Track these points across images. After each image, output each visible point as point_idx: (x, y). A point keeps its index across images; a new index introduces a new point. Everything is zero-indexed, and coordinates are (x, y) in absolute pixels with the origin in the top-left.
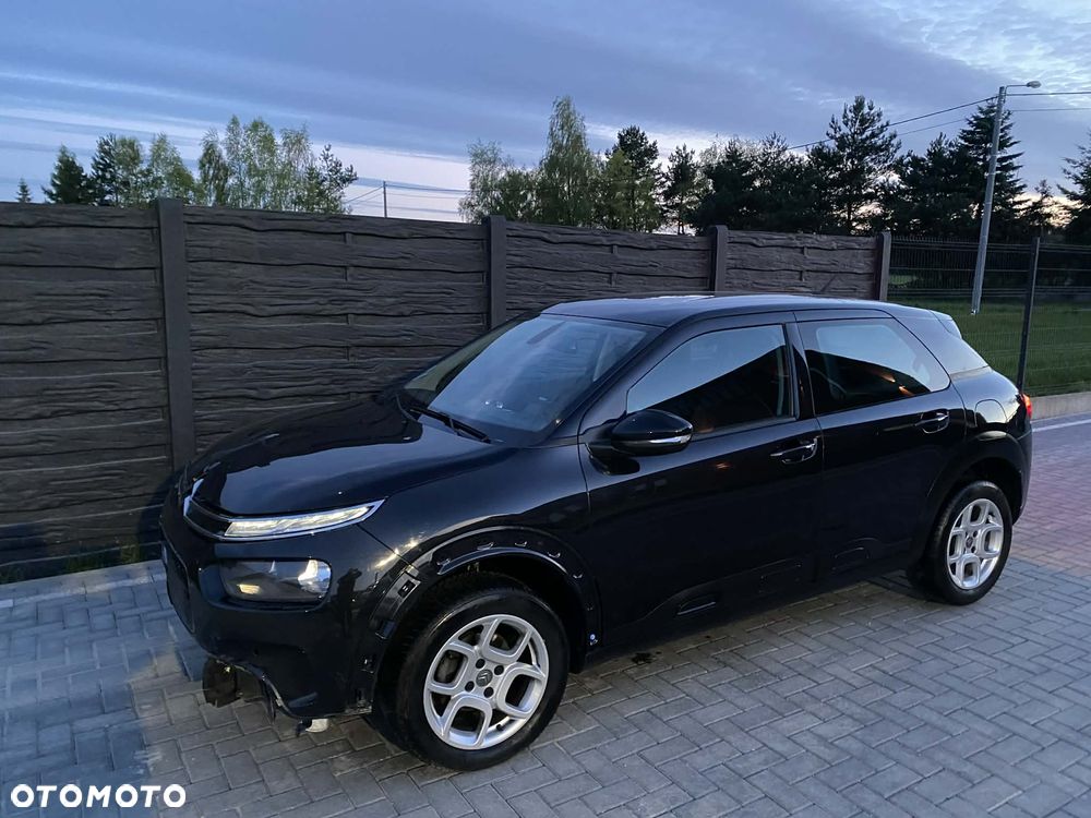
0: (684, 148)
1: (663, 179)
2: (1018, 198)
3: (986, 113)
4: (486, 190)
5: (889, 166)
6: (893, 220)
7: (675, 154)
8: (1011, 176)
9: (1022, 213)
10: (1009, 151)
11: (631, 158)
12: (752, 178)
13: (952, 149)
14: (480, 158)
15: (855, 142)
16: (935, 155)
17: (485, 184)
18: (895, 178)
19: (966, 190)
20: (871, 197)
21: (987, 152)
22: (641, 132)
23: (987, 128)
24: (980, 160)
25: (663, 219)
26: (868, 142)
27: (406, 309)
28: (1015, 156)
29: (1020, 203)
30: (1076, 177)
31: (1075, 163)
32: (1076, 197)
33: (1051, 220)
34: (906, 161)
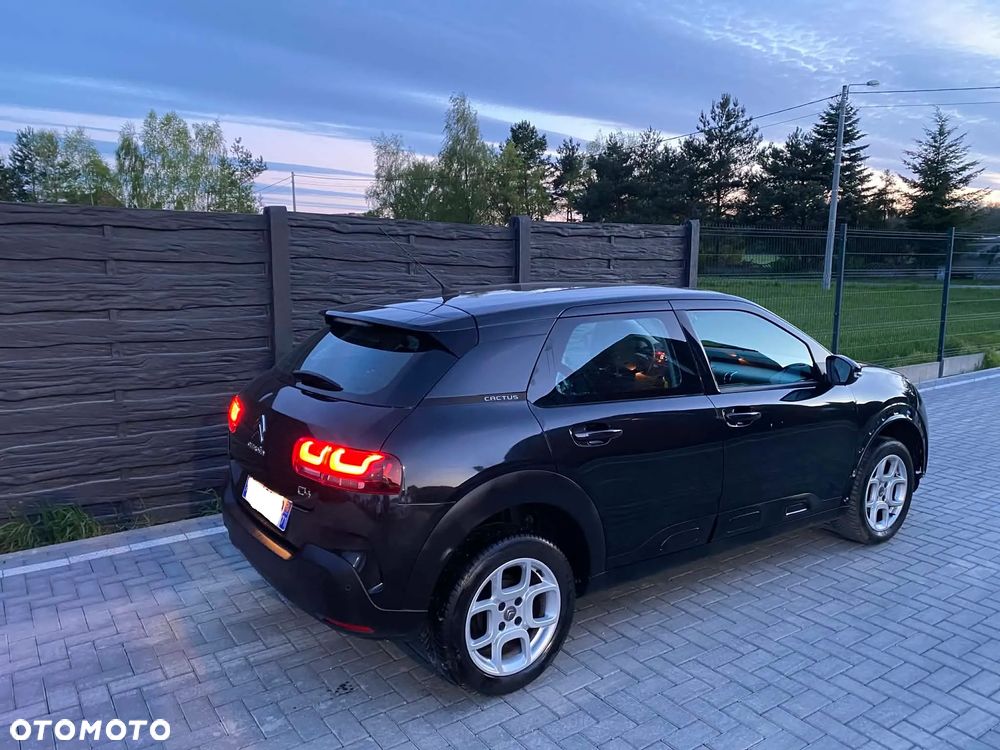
0: (571, 141)
1: (552, 169)
2: (864, 186)
3: (836, 109)
4: (390, 179)
5: (752, 158)
6: (756, 206)
7: (562, 146)
8: (859, 166)
9: (869, 199)
10: (857, 144)
11: (524, 150)
13: (807, 142)
14: (383, 149)
15: (722, 135)
16: (793, 147)
17: (389, 173)
18: (757, 169)
19: (821, 179)
20: (737, 185)
22: (531, 126)
23: (837, 125)
24: (831, 151)
25: (553, 206)
26: (734, 135)
28: (862, 148)
29: (868, 189)
30: (915, 167)
31: (913, 154)
32: (915, 185)
33: (895, 205)
34: (767, 152)
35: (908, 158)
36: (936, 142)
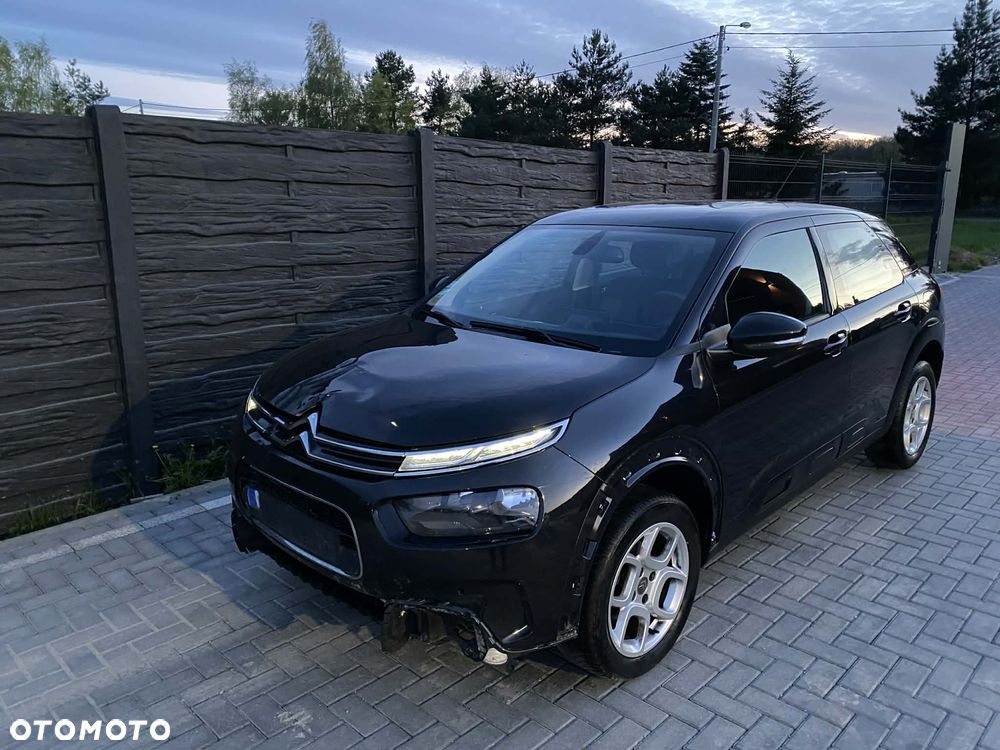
0: (440, 73)
1: (422, 102)
2: (726, 124)
3: (700, 48)
4: (246, 109)
5: (623, 95)
6: (628, 143)
7: (431, 78)
8: (721, 104)
9: (730, 136)
10: (719, 83)
11: (391, 81)
12: (505, 103)
13: (675, 80)
14: (237, 78)
15: (594, 71)
16: (661, 85)
17: (245, 102)
18: (628, 105)
19: (688, 116)
20: (610, 120)
21: (702, 83)
22: (397, 56)
23: (703, 64)
24: (697, 90)
26: (605, 71)
27: (345, 225)
28: (725, 87)
29: (729, 127)
30: (770, 106)
31: (769, 94)
32: (769, 123)
33: (754, 143)
34: (638, 88)
35: (765, 98)
36: (788, 82)
